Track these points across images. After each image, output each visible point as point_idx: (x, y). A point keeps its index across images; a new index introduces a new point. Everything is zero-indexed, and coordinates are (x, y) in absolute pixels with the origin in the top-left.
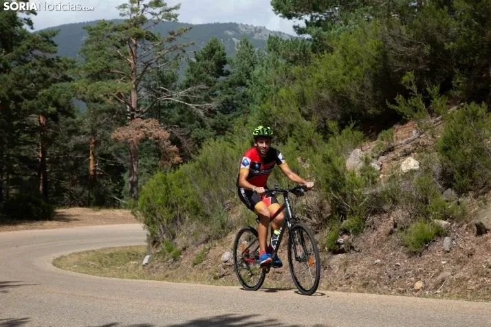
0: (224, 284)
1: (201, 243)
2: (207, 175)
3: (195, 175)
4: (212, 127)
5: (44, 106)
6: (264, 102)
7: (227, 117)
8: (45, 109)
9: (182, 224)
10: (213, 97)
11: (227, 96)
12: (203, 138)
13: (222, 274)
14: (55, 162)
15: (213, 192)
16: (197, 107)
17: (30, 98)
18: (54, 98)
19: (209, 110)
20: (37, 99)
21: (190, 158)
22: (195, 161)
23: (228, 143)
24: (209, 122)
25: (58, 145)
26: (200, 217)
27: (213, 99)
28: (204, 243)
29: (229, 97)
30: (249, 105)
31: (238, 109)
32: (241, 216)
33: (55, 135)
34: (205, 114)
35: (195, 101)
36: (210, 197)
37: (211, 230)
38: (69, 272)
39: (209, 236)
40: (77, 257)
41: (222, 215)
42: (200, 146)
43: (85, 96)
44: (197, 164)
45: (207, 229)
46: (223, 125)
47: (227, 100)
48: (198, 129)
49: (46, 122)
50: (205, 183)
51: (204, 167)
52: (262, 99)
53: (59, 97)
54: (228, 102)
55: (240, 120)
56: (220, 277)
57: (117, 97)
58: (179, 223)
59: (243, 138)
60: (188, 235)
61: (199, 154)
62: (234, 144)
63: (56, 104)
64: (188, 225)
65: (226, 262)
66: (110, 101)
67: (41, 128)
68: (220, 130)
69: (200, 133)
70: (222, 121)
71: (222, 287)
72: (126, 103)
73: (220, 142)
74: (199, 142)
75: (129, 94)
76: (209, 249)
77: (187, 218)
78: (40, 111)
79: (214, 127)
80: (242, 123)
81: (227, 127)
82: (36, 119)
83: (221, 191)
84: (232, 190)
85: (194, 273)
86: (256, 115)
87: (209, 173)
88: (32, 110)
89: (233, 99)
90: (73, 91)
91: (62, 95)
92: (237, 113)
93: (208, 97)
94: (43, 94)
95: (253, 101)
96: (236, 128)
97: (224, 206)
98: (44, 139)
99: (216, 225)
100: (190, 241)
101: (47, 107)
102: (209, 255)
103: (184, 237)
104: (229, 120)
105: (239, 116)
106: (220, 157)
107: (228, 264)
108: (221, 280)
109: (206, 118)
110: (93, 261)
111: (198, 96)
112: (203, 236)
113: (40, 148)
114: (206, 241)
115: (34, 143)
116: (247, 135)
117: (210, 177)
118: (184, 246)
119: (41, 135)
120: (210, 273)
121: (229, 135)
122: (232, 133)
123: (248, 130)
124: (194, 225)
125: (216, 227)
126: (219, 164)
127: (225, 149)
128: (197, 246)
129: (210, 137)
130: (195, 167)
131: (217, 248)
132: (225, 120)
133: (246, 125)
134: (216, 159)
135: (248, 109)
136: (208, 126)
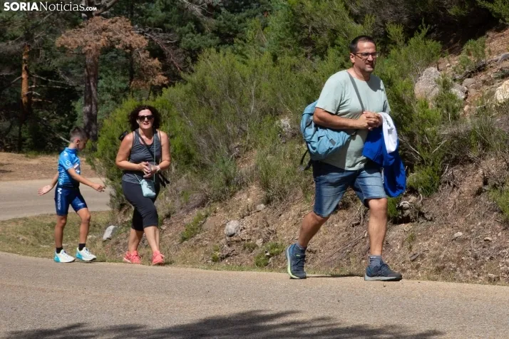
0: (228, 268)
1: (194, 207)
3: (186, 103)
4: (214, 32)
7: (236, 17)
13: (225, 254)
19: (210, 5)
21: (179, 78)
22: (186, 82)
23: (238, 56)
24: (209, 23)
26: (193, 168)
28: (198, 207)
31: (254, 5)
32: (256, 167)
34: (203, 12)
36: (208, 137)
37: (209, 187)
39: (207, 197)
41: (226, 164)
42: (195, 61)
44: (189, 86)
45: (204, 186)
46: (230, 30)
48: (191, 34)
50: (201, 116)
51: (200, 92)
55: (256, 22)
56: (222, 259)
59: (261, 48)
61: (193, 71)
62: (247, 58)
64: (173, 179)
65: (232, 235)
68: (226, 37)
70: (228, 23)
73: (225, 55)
74: (194, 54)
76: (207, 216)
77: (173, 169)
79: (217, 32)
80: (260, 27)
81: (237, 32)
83: (225, 127)
84: (243, 127)
85: (182, 252)
86: (280, 14)
87: (207, 100)
92: (252, 11)
96: (249, 34)
97: (230, 151)
99: (217, 180)
100: (178, 204)
102: (205, 227)
103: (167, 198)
104: (240, 22)
105: (255, 15)
106: (225, 77)
107: (234, 238)
108: (223, 263)
109: (205, 19)
112: (197, 197)
114: (202, 204)
116: (266, 44)
118: (167, 211)
120: (206, 253)
121: (239, 44)
122: (244, 40)
123: (268, 37)
124: (183, 180)
125: (218, 184)
126: (223, 87)
127: (233, 65)
128: (188, 211)
129: (210, 46)
130: (187, 92)
131: (218, 215)
132: (234, 22)
133: (266, 30)
134: (219, 79)
135: (269, 6)
136: (207, 30)
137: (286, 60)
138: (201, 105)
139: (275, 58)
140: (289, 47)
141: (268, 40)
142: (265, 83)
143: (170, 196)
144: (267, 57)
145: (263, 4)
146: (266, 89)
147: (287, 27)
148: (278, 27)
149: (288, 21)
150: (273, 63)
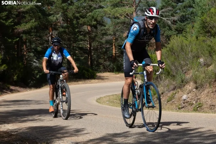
0: (184, 112)
1: (171, 91)
2: (174, 55)
3: (167, 55)
4: (175, 29)
5: (90, 21)
6: (203, 16)
7: (183, 24)
8: (91, 23)
9: (161, 80)
10: (176, 14)
11: (183, 13)
12: (170, 36)
13: (183, 106)
14: (96, 49)
15: (177, 64)
16: (167, 19)
17: (83, 18)
18: (95, 17)
19: (174, 21)
20: (87, 18)
21: (164, 46)
22: (167, 47)
23: (184, 38)
24: (174, 27)
25: (97, 41)
26: (170, 77)
27: (175, 15)
28: (172, 90)
29: (184, 14)
30: (194, 17)
31: (189, 20)
32: (192, 76)
33: (96, 36)
34: (172, 23)
35: (166, 17)
36: (175, 66)
37: (176, 83)
38: (104, 105)
39: (175, 87)
40: (108, 98)
41: (182, 75)
42: (169, 40)
43: (110, 16)
44: (168, 49)
45: (174, 83)
46: (181, 29)
47: (183, 15)
48: (168, 31)
49: (91, 29)
50: (172, 59)
51: (172, 50)
52: (202, 14)
53: (98, 16)
54: (183, 16)
55: (190, 26)
56: (182, 108)
57: (126, 15)
58: (159, 80)
59: (192, 35)
60: (164, 87)
61: (169, 43)
62: (187, 38)
63: (96, 20)
64: (164, 81)
65: (185, 100)
66: (123, 18)
67: (89, 33)
68: (180, 31)
69: (170, 33)
70: (180, 26)
71: (183, 113)
72: (131, 18)
73: (180, 37)
74: (168, 37)
75: (132, 14)
76: (176, 93)
77: (163, 77)
78: (89, 24)
79: (176, 30)
80: (191, 27)
81: (183, 29)
82: (86, 28)
83: (181, 63)
84: (187, 62)
85: (168, 106)
86: (198, 22)
87: (174, 53)
88: (84, 24)
89: (186, 15)
90: (104, 13)
91: (99, 15)
92: (188, 22)
93: (173, 14)
94: (89, 15)
95: (197, 15)
96: (188, 30)
97: (183, 71)
98: (90, 38)
99: (179, 80)
100: (165, 90)
101: (92, 22)
102: (175, 97)
103: (162, 87)
104: (184, 26)
105: (189, 23)
106: (180, 45)
107: (185, 101)
108: (182, 110)
109: (172, 25)
110: (116, 100)
111: (167, 14)
112: (172, 87)
113: (89, 43)
114: (174, 89)
115: (86, 40)
116: (194, 33)
117: (176, 56)
118: (162, 92)
119: (89, 36)
120: (176, 106)
121: (184, 34)
122: (186, 32)
123: (194, 31)
124: (167, 81)
125: (179, 82)
126: (180, 49)
127: (183, 41)
128: (169, 92)
129: (174, 35)
130: (167, 51)
131: (179, 93)
132: (182, 26)
133: (193, 28)
134: (178, 46)
135: (194, 20)
136: (173, 29)
137: (201, 38)
138: (172, 55)
139: (197, 38)
140: (202, 34)
141: (194, 32)
142: (194, 47)
143: (163, 86)
144: (194, 38)
145: (192, 19)
146: (194, 49)
147: (201, 27)
148: (198, 27)
149: (201, 25)
150: (196, 40)
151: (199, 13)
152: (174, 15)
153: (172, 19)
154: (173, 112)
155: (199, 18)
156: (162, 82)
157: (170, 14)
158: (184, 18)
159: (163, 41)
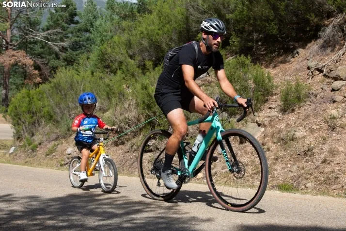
1: (52, 141)
3: (50, 92)
4: (64, 59)
6: (102, 45)
7: (75, 53)
9: (40, 126)
11: (76, 38)
12: (57, 67)
13: (66, 163)
15: (63, 106)
16: (54, 44)
19: (63, 47)
21: (48, 80)
22: (50, 82)
23: (76, 72)
24: (62, 55)
26: (53, 122)
27: (65, 40)
28: (54, 140)
29: (77, 39)
30: (91, 46)
31: (84, 48)
34: (60, 50)
35: (52, 41)
36: (60, 108)
37: (60, 131)
39: (59, 136)
41: (68, 121)
42: (55, 72)
44: (52, 85)
45: (57, 131)
46: (72, 58)
47: (76, 41)
48: (54, 60)
50: (57, 99)
51: (57, 87)
52: (101, 42)
54: (76, 43)
55: (85, 56)
56: (65, 165)
58: (37, 125)
59: (86, 68)
61: (54, 77)
62: (80, 73)
64: (43, 128)
65: (69, 154)
68: (70, 62)
70: (71, 56)
72: (3, 38)
73: (69, 71)
74: (54, 69)
75: (5, 32)
76: (58, 145)
77: (43, 122)
79: (65, 60)
80: (86, 58)
81: (75, 60)
83: (68, 104)
85: (45, 162)
86: (96, 53)
87: (60, 92)
89: (80, 41)
92: (82, 51)
93: (62, 38)
95: (94, 43)
96: (81, 61)
97: (70, 115)
99: (64, 128)
100: (45, 139)
102: (57, 149)
103: (40, 136)
104: (76, 55)
105: (84, 53)
106: (69, 81)
107: (71, 156)
108: (65, 167)
109: (60, 53)
111: (55, 37)
112: (54, 136)
114: (56, 139)
116: (89, 66)
117: (62, 95)
118: (40, 141)
120: (57, 162)
121: (76, 66)
122: (79, 64)
123: (90, 63)
124: (48, 128)
125: (64, 130)
126: (68, 85)
127: (73, 76)
128: (49, 142)
129: (62, 66)
130: (51, 87)
131: (63, 144)
132: (73, 55)
133: (89, 60)
134: (67, 82)
135: (90, 49)
136: (61, 58)
137: (98, 74)
138: (58, 93)
139: (92, 73)
140: (99, 68)
141: (90, 64)
142: (88, 85)
143: (41, 134)
144: (89, 72)
145: (87, 47)
146: (88, 87)
147: (99, 59)
148: (94, 59)
149: (99, 56)
150: (91, 75)
151: (98, 41)
152: (63, 40)
153: (60, 45)
154: (53, 170)
155: (97, 47)
156: (41, 128)
157: (58, 38)
158: (77, 45)
159: (47, 74)
